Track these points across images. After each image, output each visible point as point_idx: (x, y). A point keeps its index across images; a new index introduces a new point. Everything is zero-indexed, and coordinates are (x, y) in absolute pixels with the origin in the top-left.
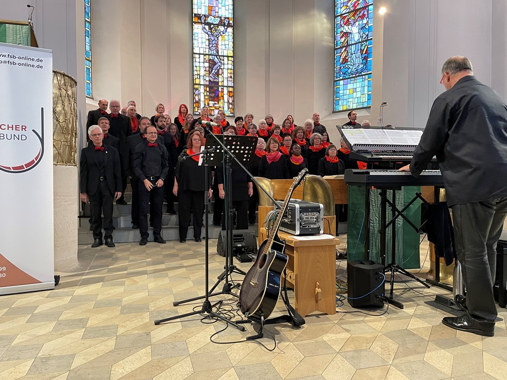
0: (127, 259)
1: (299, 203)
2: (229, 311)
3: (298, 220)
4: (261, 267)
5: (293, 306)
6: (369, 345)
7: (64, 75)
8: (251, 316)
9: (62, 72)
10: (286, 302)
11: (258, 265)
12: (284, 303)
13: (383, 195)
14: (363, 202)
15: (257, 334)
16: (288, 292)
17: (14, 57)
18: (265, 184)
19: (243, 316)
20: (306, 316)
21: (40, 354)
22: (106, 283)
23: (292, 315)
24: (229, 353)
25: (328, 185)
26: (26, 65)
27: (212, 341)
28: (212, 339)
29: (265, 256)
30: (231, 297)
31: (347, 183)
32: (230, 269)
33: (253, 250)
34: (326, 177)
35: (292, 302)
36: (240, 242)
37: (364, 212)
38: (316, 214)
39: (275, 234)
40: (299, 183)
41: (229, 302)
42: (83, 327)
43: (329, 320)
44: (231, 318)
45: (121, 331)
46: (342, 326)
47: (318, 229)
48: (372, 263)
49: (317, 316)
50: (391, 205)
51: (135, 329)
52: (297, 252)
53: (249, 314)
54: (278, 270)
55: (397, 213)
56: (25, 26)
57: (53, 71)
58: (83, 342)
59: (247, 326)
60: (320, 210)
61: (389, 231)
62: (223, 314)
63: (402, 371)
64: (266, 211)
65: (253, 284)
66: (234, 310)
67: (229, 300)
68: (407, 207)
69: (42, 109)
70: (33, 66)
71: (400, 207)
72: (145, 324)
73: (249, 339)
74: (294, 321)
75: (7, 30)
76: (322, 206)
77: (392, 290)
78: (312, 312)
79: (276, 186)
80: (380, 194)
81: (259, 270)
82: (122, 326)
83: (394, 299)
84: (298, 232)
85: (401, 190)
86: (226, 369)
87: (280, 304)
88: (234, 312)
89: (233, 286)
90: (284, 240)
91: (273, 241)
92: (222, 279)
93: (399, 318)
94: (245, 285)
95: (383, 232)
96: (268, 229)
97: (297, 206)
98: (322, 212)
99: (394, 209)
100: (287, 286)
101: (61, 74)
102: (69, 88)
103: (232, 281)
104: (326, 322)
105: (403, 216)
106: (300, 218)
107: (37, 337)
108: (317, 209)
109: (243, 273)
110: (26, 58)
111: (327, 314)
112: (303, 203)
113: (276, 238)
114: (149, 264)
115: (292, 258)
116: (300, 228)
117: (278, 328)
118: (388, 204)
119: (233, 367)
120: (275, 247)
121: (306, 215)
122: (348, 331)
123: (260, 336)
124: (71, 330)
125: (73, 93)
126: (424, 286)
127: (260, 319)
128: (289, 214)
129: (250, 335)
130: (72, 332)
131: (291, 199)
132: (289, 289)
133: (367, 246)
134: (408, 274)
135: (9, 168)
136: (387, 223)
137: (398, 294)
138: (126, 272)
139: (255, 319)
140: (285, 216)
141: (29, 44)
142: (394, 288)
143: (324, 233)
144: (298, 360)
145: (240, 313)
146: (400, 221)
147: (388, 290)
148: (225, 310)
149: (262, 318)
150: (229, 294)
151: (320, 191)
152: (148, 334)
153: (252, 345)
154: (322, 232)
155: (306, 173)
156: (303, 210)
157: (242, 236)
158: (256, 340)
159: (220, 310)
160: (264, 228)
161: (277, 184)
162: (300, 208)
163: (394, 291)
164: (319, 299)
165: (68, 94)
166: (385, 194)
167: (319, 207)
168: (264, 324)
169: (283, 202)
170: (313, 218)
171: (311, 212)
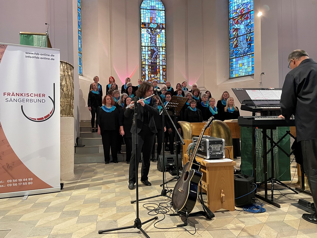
0: (102, 172)
1: (209, 138)
2: (166, 207)
3: (208, 149)
4: (185, 180)
5: (206, 204)
7: (66, 63)
8: (179, 211)
10: (202, 202)
11: (183, 178)
12: (200, 204)
13: (264, 133)
14: (251, 136)
15: (184, 223)
17: (38, 54)
18: (187, 126)
19: (174, 211)
20: (215, 212)
21: (51, 233)
22: (91, 188)
23: (206, 211)
24: (166, 235)
25: (227, 126)
26: (45, 58)
27: (155, 227)
28: (155, 226)
29: (188, 172)
30: (166, 198)
31: (240, 125)
33: (180, 168)
34: (226, 121)
36: (171, 162)
37: (251, 143)
38: (220, 146)
39: (194, 158)
40: (208, 126)
41: (166, 201)
42: (77, 216)
43: (230, 215)
44: (167, 212)
45: (99, 218)
46: (239, 219)
47: (222, 155)
49: (223, 212)
50: (269, 139)
51: (108, 217)
52: (208, 170)
53: (178, 210)
54: (196, 182)
55: (274, 144)
56: (44, 36)
57: (60, 61)
58: (77, 225)
59: (177, 217)
60: (223, 143)
61: (269, 156)
62: (162, 209)
64: (188, 144)
65: (180, 191)
66: (168, 207)
67: (165, 200)
68: (281, 140)
69: (54, 84)
70: (49, 59)
71: (276, 140)
72: (114, 215)
73: (179, 226)
74: (208, 215)
75: (34, 38)
77: (272, 195)
78: (219, 209)
79: (194, 127)
80: (262, 132)
81: (184, 182)
82: (100, 216)
83: (274, 201)
84: (208, 157)
85: (276, 129)
87: (198, 203)
88: (168, 208)
89: (167, 191)
90: (200, 163)
91: (192, 163)
93: (278, 214)
94: (175, 191)
95: (265, 157)
96: (189, 155)
97: (208, 140)
98: (224, 144)
99: (272, 142)
100: (202, 191)
101: (65, 63)
102: (69, 71)
103: (167, 187)
104: (229, 216)
105: (278, 146)
106: (210, 148)
107: (50, 221)
108: (220, 142)
110: (45, 55)
111: (229, 211)
112: (211, 138)
113: (195, 161)
114: (116, 176)
115: (205, 174)
116: (210, 154)
117: (197, 220)
118: (267, 139)
120: (194, 167)
121: (214, 146)
122: (243, 222)
123: (185, 225)
124: (70, 218)
125: (71, 74)
126: (294, 192)
127: (186, 214)
128: (202, 145)
129: (179, 224)
130: (71, 219)
131: (203, 136)
132: (204, 194)
133: (255, 166)
134: (283, 184)
135: (35, 119)
136: (267, 151)
137: (277, 198)
138: (102, 181)
139: (182, 213)
140: (200, 147)
141: (47, 46)
142: (274, 194)
143: (225, 158)
145: (172, 208)
146: (276, 149)
147: (270, 195)
149: (187, 213)
150: (165, 196)
151: (222, 130)
152: (115, 221)
153: (180, 229)
154: (224, 157)
156: (211, 143)
157: (172, 158)
158: (183, 227)
159: (160, 207)
160: (186, 154)
161: (195, 125)
162: (210, 141)
163: (274, 196)
164: (223, 201)
165: (69, 75)
166: (266, 132)
167: (222, 141)
168: (188, 217)
169: (199, 138)
170: (218, 148)
171: (217, 144)
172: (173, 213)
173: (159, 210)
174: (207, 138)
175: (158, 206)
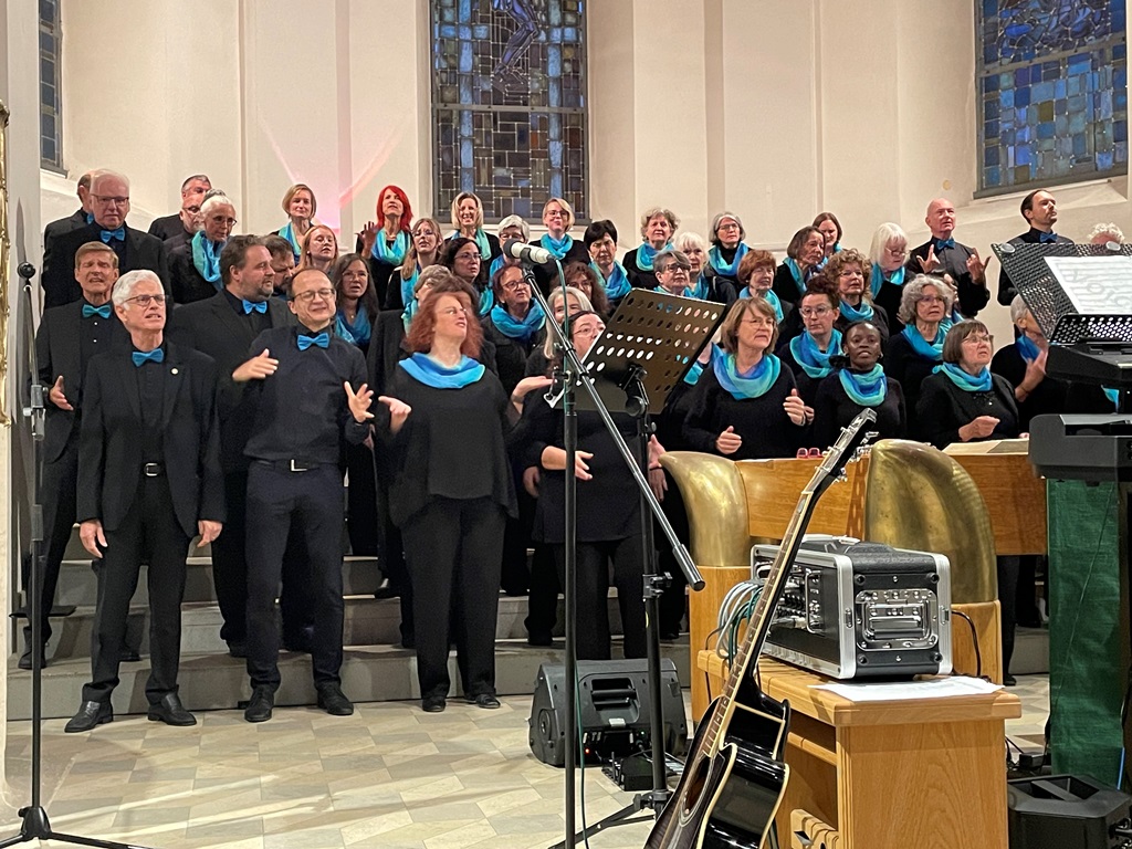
0: (188, 774)
1: (851, 551)
3: (849, 619)
18: (715, 480)
31: (1047, 470)
33: (671, 741)
38: (921, 596)
47: (932, 654)
52: (848, 749)
60: (936, 578)
64: (721, 586)
76: (941, 561)
79: (758, 485)
84: (849, 669)
90: (784, 701)
91: (732, 705)
96: (731, 657)
97: (844, 562)
98: (944, 586)
106: (858, 608)
108: (922, 576)
112: (864, 550)
113: (749, 691)
114: (270, 795)
115: (826, 771)
116: (859, 651)
121: (882, 600)
128: (812, 597)
140: (794, 603)
143: (954, 673)
151: (933, 505)
154: (945, 666)
156: (867, 579)
157: (625, 683)
160: (713, 654)
161: (759, 476)
162: (855, 572)
167: (932, 568)
170: (910, 610)
171: (903, 584)
174: (839, 548)
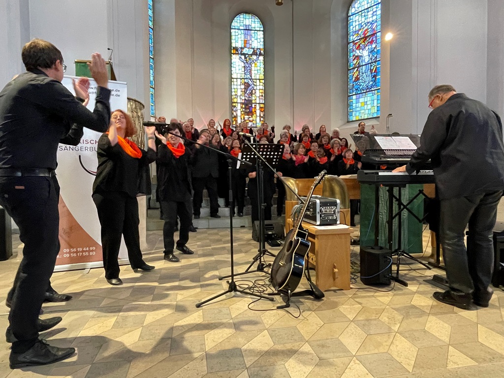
1: (319, 199)
2: (263, 285)
3: (318, 213)
5: (315, 283)
6: (378, 316)
7: (135, 101)
8: (280, 290)
9: (134, 98)
10: (309, 279)
11: (286, 249)
12: (307, 280)
13: (390, 191)
14: (374, 197)
15: (285, 304)
16: (310, 271)
18: (291, 183)
19: (274, 289)
20: (325, 291)
23: (314, 290)
24: (263, 318)
25: (344, 184)
27: (249, 308)
29: (291, 242)
30: (264, 274)
31: (360, 182)
32: (263, 252)
33: (282, 237)
34: (342, 177)
35: (313, 279)
36: (270, 230)
37: (374, 205)
38: (334, 208)
39: (299, 224)
40: (319, 183)
41: (263, 278)
42: (152, 294)
43: (344, 294)
44: (264, 291)
45: (179, 298)
46: (355, 300)
47: (336, 220)
48: (381, 248)
49: (335, 291)
50: (397, 200)
51: (190, 296)
52: (318, 239)
53: (279, 288)
54: (302, 254)
55: (402, 207)
57: (128, 99)
59: (277, 298)
60: (337, 204)
61: (395, 222)
62: (257, 287)
63: (406, 338)
64: (292, 205)
65: (282, 265)
66: (266, 285)
67: (262, 276)
68: (411, 201)
71: (405, 201)
73: (279, 308)
74: (316, 295)
76: (338, 201)
77: (398, 270)
78: (331, 287)
79: (300, 185)
80: (388, 191)
81: (287, 253)
83: (400, 278)
84: (318, 223)
85: (405, 187)
86: (261, 331)
87: (303, 280)
89: (265, 266)
90: (307, 229)
91: (297, 230)
92: (257, 260)
93: (404, 294)
94: (275, 265)
95: (390, 223)
96: (294, 220)
97: (318, 201)
98: (339, 206)
99: (400, 204)
100: (310, 266)
101: (133, 100)
102: (139, 110)
103: (264, 261)
104: (342, 297)
105: (407, 209)
106: (321, 210)
107: (119, 300)
108: (335, 204)
109: (273, 255)
111: (342, 290)
112: (322, 198)
113: (301, 228)
115: (313, 244)
116: (320, 219)
117: (302, 300)
118: (394, 200)
119: (266, 329)
120: (299, 234)
121: (325, 209)
122: (360, 304)
123: (288, 306)
124: (143, 296)
125: (142, 115)
126: (426, 268)
127: (288, 293)
128: (311, 208)
129: (279, 305)
131: (313, 196)
132: (311, 269)
133: (377, 234)
134: (412, 258)
136: (394, 215)
137: (403, 274)
139: (284, 293)
140: (308, 210)
142: (400, 269)
143: (340, 224)
144: (319, 325)
145: (271, 287)
146: (405, 213)
147: (395, 271)
148: (259, 284)
150: (262, 271)
151: (337, 189)
153: (281, 312)
154: (338, 222)
155: (325, 174)
156: (323, 204)
157: (272, 225)
158: (286, 309)
159: (255, 284)
160: (290, 220)
161: (302, 182)
162: (320, 203)
163: (400, 272)
164: (336, 277)
165: (138, 116)
166: (392, 190)
167: (336, 202)
168: (291, 296)
169: (306, 198)
170: (331, 211)
171: (330, 206)
172: (272, 292)
173: (255, 289)
174: (316, 198)
175: (252, 284)
